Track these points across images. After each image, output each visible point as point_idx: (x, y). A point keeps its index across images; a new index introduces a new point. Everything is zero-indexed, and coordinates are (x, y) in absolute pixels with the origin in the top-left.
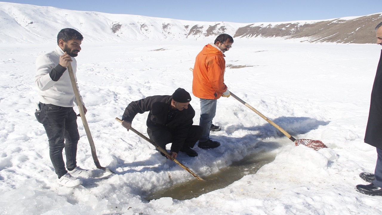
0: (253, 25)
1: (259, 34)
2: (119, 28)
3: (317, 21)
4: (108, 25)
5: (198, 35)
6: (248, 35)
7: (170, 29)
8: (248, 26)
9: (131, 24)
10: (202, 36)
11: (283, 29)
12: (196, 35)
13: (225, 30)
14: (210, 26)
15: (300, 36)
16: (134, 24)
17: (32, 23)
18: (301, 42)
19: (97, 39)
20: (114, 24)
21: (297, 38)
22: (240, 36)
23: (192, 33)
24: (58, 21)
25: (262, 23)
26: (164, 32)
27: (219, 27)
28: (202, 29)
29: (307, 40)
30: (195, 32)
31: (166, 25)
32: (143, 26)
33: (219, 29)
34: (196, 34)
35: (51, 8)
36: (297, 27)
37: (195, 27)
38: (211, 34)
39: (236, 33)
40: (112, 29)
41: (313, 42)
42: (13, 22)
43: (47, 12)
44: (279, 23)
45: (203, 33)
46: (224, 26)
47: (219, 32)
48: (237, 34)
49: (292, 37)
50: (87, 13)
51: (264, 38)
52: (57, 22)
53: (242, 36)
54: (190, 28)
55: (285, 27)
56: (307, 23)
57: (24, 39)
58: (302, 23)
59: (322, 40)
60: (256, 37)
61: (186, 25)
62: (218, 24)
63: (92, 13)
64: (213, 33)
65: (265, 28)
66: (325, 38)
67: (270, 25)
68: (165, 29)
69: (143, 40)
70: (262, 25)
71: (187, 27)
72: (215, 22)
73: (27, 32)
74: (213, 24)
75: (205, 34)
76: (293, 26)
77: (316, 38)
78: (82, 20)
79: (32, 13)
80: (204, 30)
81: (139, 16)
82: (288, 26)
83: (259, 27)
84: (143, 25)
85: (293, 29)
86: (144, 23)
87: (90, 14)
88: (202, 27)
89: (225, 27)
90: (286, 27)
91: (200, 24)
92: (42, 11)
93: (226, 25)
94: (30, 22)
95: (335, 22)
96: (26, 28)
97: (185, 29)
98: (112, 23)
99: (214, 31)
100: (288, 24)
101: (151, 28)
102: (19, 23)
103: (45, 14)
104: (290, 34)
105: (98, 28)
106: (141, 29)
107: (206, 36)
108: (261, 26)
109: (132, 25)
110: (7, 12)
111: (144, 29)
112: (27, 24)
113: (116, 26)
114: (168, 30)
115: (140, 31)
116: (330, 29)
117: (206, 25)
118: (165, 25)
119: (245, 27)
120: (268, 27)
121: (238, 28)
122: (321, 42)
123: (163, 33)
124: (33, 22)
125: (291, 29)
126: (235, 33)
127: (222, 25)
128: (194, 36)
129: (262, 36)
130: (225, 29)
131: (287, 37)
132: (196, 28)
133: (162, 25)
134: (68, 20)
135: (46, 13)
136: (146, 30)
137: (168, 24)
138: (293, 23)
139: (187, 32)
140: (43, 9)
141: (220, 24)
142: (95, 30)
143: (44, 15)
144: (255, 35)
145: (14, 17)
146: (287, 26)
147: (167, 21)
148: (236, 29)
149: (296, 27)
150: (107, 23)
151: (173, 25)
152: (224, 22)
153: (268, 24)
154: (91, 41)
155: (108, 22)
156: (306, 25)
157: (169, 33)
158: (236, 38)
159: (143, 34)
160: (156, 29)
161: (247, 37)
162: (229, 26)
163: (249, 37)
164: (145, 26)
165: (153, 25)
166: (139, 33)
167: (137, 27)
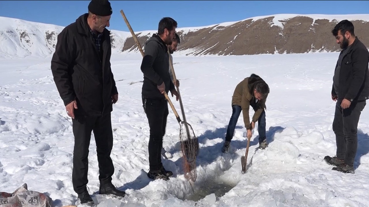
0: (140, 34)
7: (55, 40)
9: (8, 32)
13: (114, 42)
15: (185, 47)
16: (12, 32)
18: (187, 55)
21: (182, 50)
22: (129, 50)
29: (192, 53)
31: (50, 34)
32: (23, 35)
39: (125, 45)
41: (197, 55)
46: (112, 36)
53: (130, 49)
59: (205, 52)
66: (208, 49)
67: (149, 34)
68: (49, 40)
69: (25, 56)
77: (199, 49)
81: (18, 20)
83: (146, 38)
84: (23, 33)
86: (24, 31)
93: (114, 35)
95: (215, 28)
101: (32, 39)
106: (21, 39)
109: (10, 34)
111: (24, 39)
114: (53, 42)
115: (21, 43)
116: (211, 37)
121: (126, 38)
122: (204, 55)
123: (47, 45)
126: (124, 46)
133: (46, 35)
136: (27, 41)
147: (50, 28)
157: (54, 45)
158: (125, 52)
159: (24, 47)
160: (39, 40)
161: (135, 50)
162: (117, 36)
163: (137, 51)
164: (26, 35)
165: (36, 34)
166: (19, 45)
167: (17, 37)
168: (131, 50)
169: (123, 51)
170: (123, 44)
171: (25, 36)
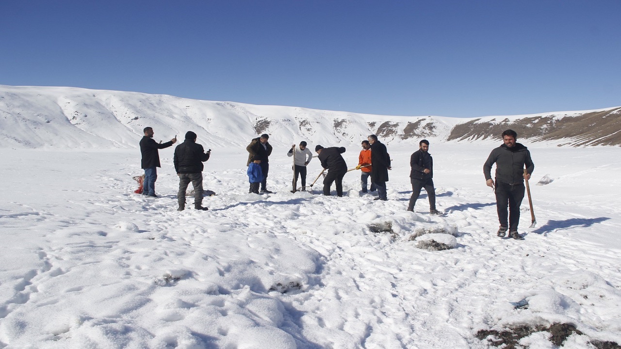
0: (478, 120)
1: (489, 135)
2: (267, 126)
3: (584, 112)
4: (250, 121)
5: (390, 137)
6: (471, 137)
7: (346, 128)
8: (471, 123)
9: (285, 120)
10: (397, 138)
11: (529, 125)
12: (386, 138)
13: (434, 130)
14: (409, 122)
15: (558, 136)
16: (289, 121)
17: (136, 118)
18: (560, 145)
19: (232, 143)
20: (258, 120)
21: (552, 139)
22: (459, 139)
23: (381, 134)
24: (175, 116)
25: (493, 117)
26: (336, 132)
27: (423, 124)
28: (396, 128)
29: (570, 143)
30: (385, 133)
31: (339, 121)
32: (303, 123)
33: (424, 128)
34: (386, 135)
35: (165, 97)
36: (551, 122)
37: (386, 124)
38: (411, 136)
39: (452, 133)
40: (255, 128)
41: (579, 145)
42: (109, 117)
43: (160, 102)
44: (522, 117)
45: (398, 133)
46: (432, 123)
47: (423, 132)
48: (453, 136)
49: (544, 139)
50: (218, 104)
51: (497, 140)
52: (173, 117)
53: (461, 138)
54: (377, 126)
55: (531, 123)
56: (567, 116)
57: (123, 142)
58: (559, 115)
59: (594, 142)
60: (484, 139)
61: (371, 122)
62: (423, 120)
63: (226, 104)
64: (415, 134)
65: (498, 125)
66: (600, 139)
67: (506, 120)
68: (338, 128)
70: (494, 120)
71: (372, 125)
72: (418, 117)
73: (129, 132)
74: (414, 120)
75: (401, 135)
76: (544, 120)
77: (583, 139)
78: (210, 114)
79: (139, 104)
80: (400, 130)
81: (298, 109)
82: (536, 121)
83: (488, 124)
84: (304, 121)
85: (545, 126)
86: (305, 119)
87: (223, 106)
88: (396, 125)
89: (433, 125)
90: (534, 122)
91: (393, 119)
92: (153, 102)
93: (434, 121)
94: (134, 118)
95: (615, 112)
96: (128, 126)
97: (370, 128)
98: (256, 119)
99: (417, 131)
100: (536, 118)
101: (315, 127)
102: (118, 119)
103: (156, 105)
104: (540, 134)
105: (234, 126)
106: (300, 128)
107: (403, 139)
108: (492, 122)
109: (287, 122)
110: (103, 104)
111: (305, 127)
112: (129, 120)
113: (261, 124)
114: (343, 130)
115: (300, 131)
116: (608, 124)
117: (402, 121)
118: (338, 123)
119: (466, 124)
120: (504, 122)
121: (454, 125)
122: (592, 145)
123: (334, 134)
124: (139, 117)
125: (542, 125)
126: (450, 134)
127: (428, 121)
128: (384, 138)
129: (494, 138)
130: (434, 127)
131: (534, 138)
132: (387, 127)
133: (334, 122)
134: (189, 115)
135: (158, 104)
136: (308, 130)
137: (343, 121)
138: (544, 115)
139: (373, 132)
140: (153, 98)
141: (425, 120)
142: (229, 129)
143: (155, 107)
144: (483, 136)
145: (113, 110)
146: (534, 120)
147: (340, 115)
148: (452, 126)
149: (549, 122)
150: (248, 118)
151: (350, 122)
152: (432, 117)
153: (504, 118)
154: (223, 146)
155: (250, 118)
156: (566, 119)
157: (344, 133)
158: (452, 141)
159: (303, 136)
160: (324, 128)
161: (469, 139)
162: (440, 123)
163: (472, 141)
164: (307, 123)
165: (320, 122)
166: (298, 133)
167: (295, 126)
168: (461, 140)
169: (449, 140)
170: (450, 132)
171: (305, 124)
